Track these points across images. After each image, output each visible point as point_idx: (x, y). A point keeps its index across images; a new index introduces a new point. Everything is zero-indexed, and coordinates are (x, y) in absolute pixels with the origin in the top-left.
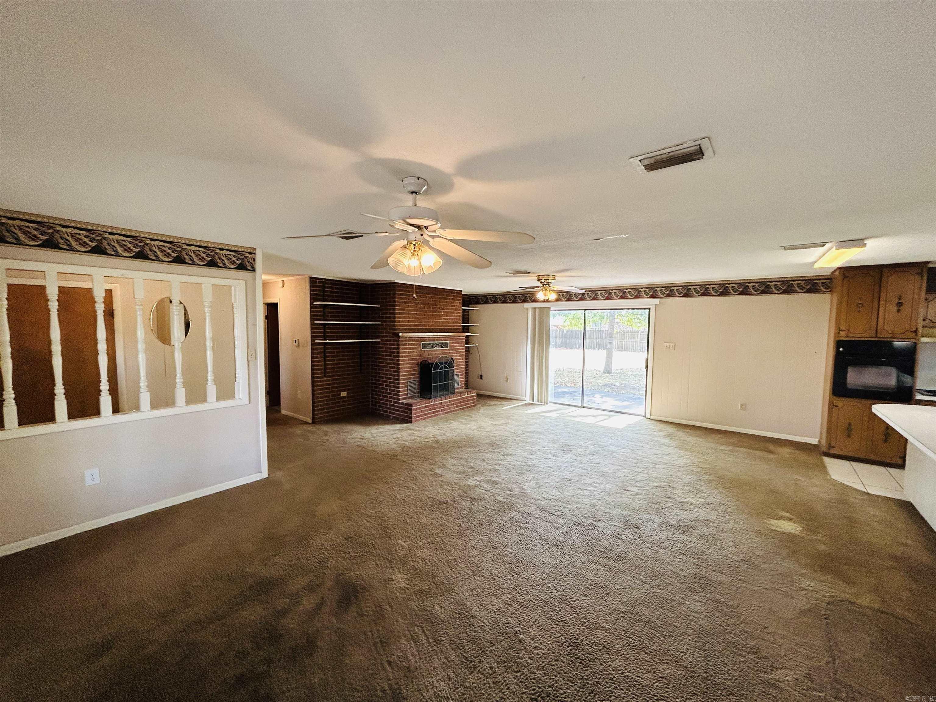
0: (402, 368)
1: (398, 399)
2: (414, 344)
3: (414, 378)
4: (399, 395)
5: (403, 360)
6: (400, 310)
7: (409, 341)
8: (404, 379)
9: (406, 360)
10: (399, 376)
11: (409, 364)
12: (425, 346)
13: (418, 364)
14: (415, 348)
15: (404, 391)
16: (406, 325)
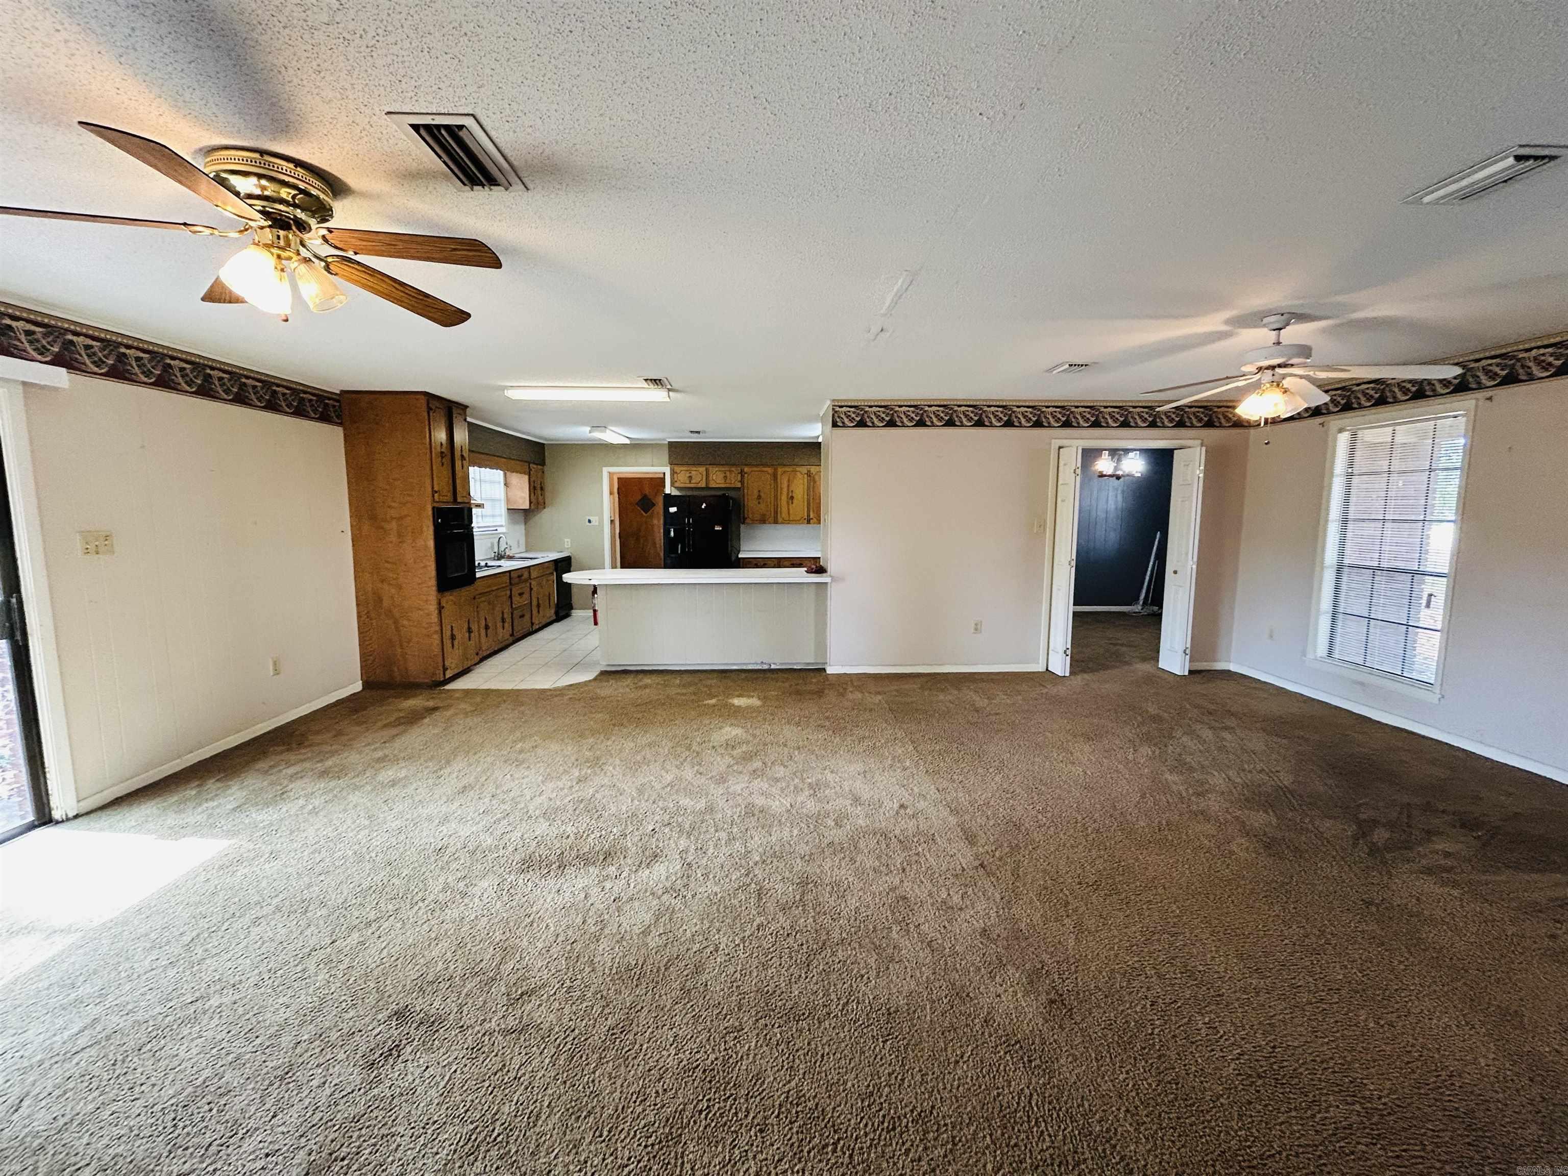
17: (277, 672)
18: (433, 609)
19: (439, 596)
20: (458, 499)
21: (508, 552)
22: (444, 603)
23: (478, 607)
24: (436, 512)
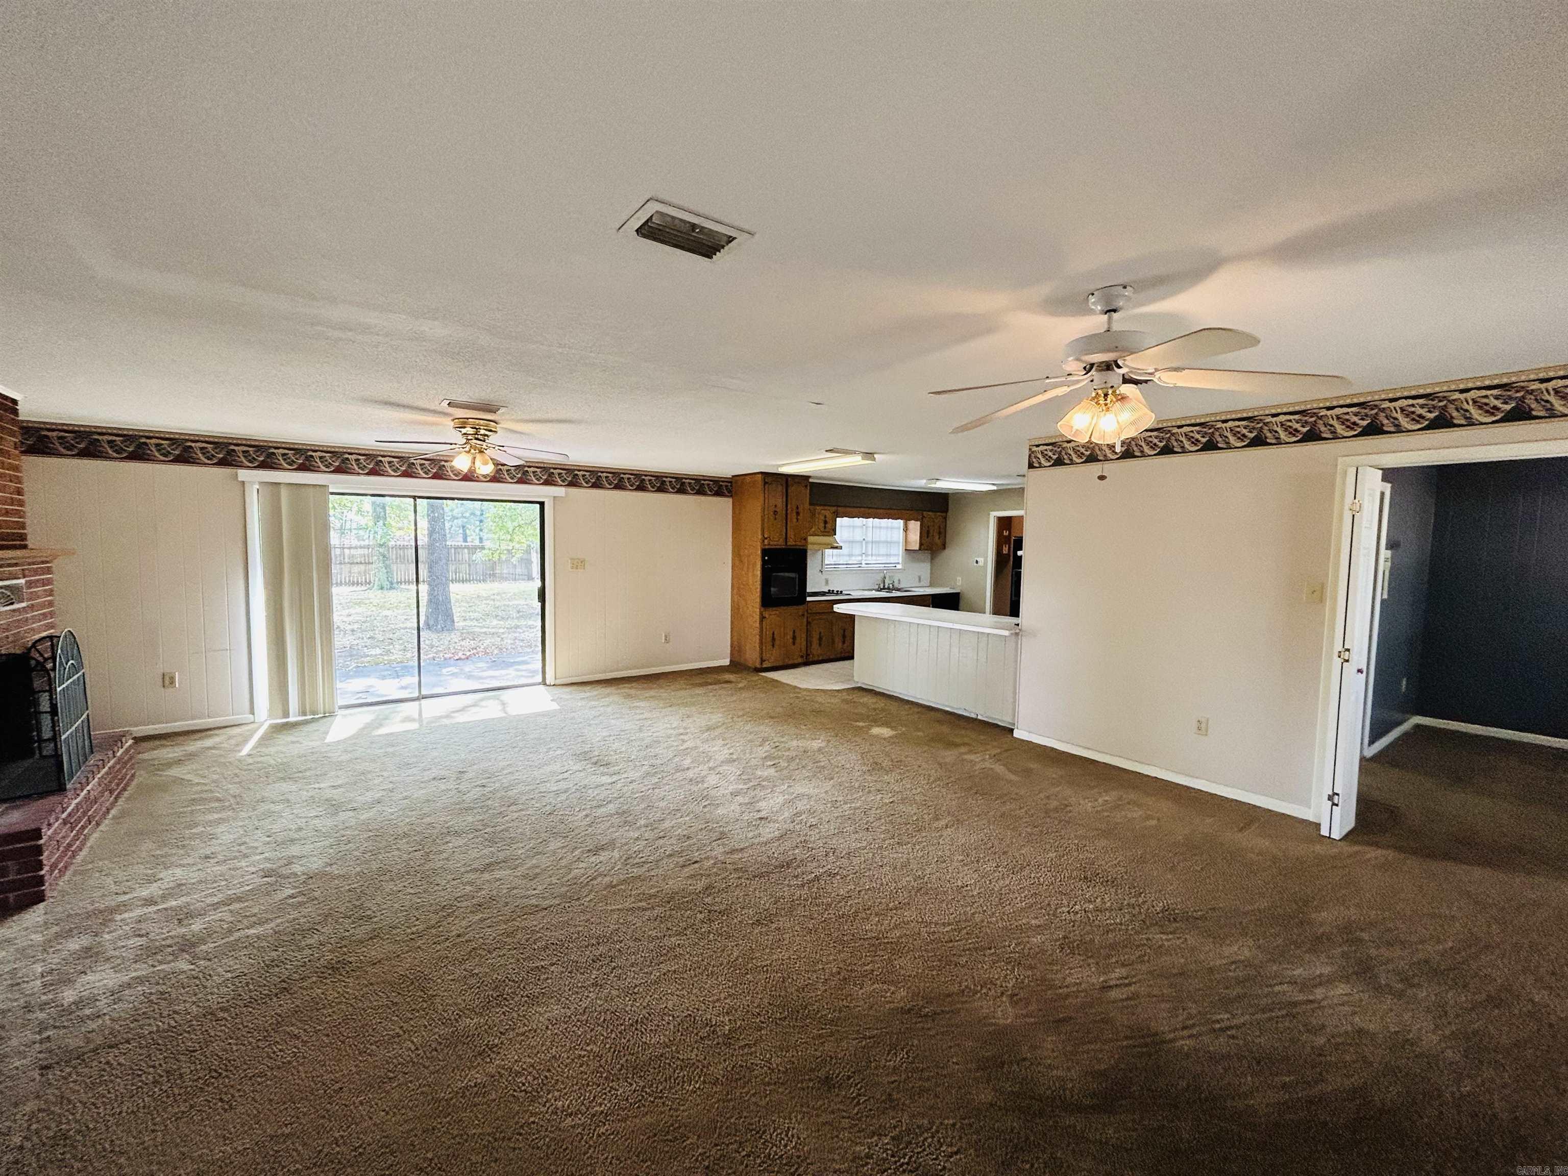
17: (667, 640)
18: (757, 617)
19: (762, 609)
20: (789, 543)
21: (896, 585)
22: (766, 614)
23: (808, 623)
24: (765, 552)
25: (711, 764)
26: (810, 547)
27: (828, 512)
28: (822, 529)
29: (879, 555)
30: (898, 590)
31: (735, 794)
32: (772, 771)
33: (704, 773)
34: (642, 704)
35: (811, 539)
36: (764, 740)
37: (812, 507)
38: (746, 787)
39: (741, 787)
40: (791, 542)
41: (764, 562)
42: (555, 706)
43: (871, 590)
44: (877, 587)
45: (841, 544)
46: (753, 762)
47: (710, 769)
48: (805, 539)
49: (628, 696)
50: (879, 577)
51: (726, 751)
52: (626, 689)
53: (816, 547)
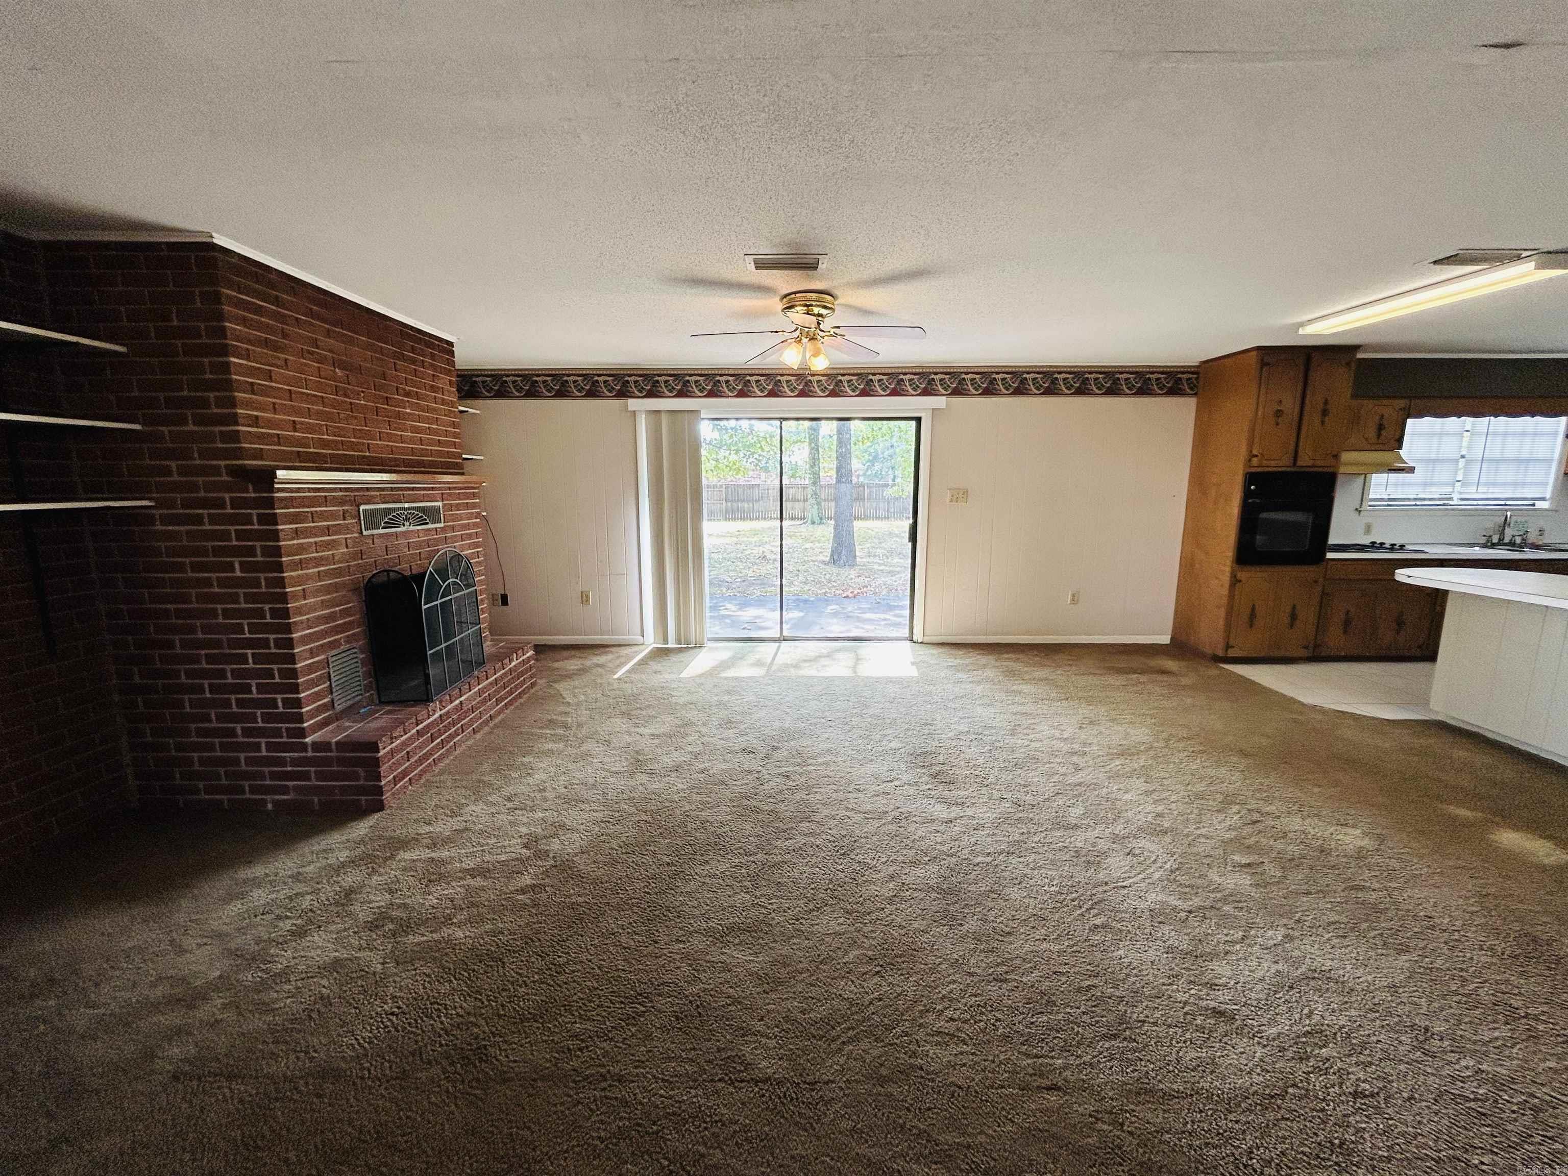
0: (300, 611)
1: (302, 733)
2: (332, 516)
3: (348, 640)
4: (300, 718)
5: (299, 581)
6: (251, 372)
7: (313, 502)
8: (312, 653)
9: (308, 577)
10: (290, 643)
11: (327, 590)
12: (373, 520)
13: (355, 590)
14: (338, 530)
15: (318, 696)
16: (290, 441)
17: (1075, 601)
18: (1226, 579)
19: (1236, 567)
20: (1300, 463)
21: (1532, 538)
22: (1242, 575)
23: (1324, 594)
24: (1251, 478)
25: (1119, 829)
26: (1342, 470)
27: (1389, 409)
28: (1374, 440)
29: (1494, 484)
30: (1537, 547)
31: (1159, 916)
32: (1244, 881)
33: (1103, 845)
34: (1026, 688)
35: (1346, 456)
36: (1228, 801)
37: (1355, 403)
38: (1186, 905)
39: (1173, 901)
40: (1305, 461)
41: (1247, 494)
42: (914, 672)
43: (1472, 545)
44: (1483, 540)
45: (1412, 465)
46: (1203, 847)
47: (1115, 838)
48: (1336, 457)
49: (1011, 674)
50: (1491, 523)
51: (1150, 808)
52: (1010, 662)
53: (1353, 469)
